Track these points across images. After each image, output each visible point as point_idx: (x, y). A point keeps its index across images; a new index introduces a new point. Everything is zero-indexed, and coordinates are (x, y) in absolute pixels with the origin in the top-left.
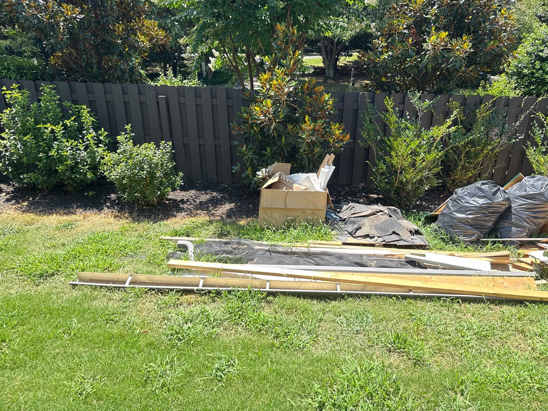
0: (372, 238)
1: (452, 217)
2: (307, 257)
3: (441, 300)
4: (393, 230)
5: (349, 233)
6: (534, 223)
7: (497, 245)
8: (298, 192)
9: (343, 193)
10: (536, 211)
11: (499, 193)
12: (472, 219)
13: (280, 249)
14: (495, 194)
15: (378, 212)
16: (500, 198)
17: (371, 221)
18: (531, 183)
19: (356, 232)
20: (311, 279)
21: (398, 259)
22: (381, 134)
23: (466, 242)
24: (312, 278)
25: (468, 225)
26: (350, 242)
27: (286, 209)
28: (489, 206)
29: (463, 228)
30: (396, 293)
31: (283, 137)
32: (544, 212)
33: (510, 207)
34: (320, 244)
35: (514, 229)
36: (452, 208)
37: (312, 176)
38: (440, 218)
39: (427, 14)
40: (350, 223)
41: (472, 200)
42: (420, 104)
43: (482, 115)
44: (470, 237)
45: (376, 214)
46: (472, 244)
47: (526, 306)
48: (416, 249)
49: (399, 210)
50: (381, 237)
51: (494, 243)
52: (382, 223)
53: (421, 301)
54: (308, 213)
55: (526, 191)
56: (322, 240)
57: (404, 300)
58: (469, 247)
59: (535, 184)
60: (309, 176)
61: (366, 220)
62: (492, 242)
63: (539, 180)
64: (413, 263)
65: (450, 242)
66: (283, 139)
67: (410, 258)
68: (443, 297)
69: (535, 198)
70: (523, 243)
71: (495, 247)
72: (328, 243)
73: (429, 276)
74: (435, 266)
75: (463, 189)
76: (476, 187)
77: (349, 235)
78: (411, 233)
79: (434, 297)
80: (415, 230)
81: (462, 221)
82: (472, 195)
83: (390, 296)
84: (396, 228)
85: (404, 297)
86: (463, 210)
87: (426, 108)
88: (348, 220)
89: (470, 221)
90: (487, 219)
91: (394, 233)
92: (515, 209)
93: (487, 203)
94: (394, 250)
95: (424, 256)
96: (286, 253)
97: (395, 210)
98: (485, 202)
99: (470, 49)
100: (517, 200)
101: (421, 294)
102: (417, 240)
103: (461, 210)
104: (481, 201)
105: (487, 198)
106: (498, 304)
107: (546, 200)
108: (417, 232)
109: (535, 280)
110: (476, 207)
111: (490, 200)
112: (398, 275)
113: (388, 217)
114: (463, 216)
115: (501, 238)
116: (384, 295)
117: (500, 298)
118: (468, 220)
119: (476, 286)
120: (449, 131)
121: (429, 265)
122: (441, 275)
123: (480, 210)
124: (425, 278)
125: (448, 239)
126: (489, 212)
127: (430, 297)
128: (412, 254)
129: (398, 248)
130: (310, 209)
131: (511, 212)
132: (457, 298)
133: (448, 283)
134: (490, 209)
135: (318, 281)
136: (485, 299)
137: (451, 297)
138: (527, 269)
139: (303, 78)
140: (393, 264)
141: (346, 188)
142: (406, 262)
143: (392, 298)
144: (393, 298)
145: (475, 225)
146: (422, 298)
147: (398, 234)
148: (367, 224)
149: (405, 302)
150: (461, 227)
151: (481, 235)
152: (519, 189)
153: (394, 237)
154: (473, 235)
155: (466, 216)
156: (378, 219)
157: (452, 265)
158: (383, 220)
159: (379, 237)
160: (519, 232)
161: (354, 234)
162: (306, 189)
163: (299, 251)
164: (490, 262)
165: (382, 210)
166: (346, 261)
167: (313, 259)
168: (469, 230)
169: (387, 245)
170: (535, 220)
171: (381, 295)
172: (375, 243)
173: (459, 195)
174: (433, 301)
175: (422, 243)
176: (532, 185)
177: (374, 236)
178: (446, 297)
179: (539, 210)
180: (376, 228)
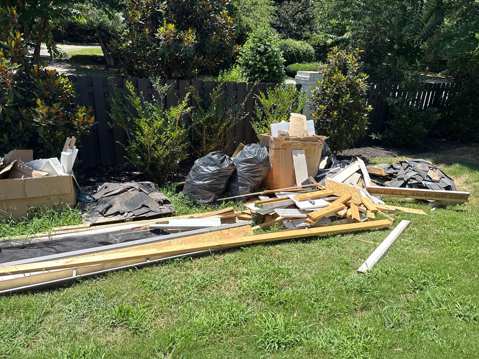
0: (122, 214)
1: (193, 185)
2: (48, 246)
3: (175, 261)
4: (142, 204)
5: (101, 213)
6: (254, 182)
7: (229, 202)
8: (38, 178)
9: (106, 174)
10: (254, 172)
11: (226, 160)
12: (208, 184)
13: (16, 244)
14: (222, 161)
15: (129, 189)
16: (226, 164)
17: (121, 198)
18: (248, 150)
19: (106, 211)
20: (42, 271)
21: (144, 231)
22: (131, 116)
23: (205, 204)
24: (44, 270)
25: (205, 190)
26: (100, 222)
27: (26, 199)
28: (219, 172)
29: (202, 193)
30: (132, 265)
31: (20, 122)
32: (259, 171)
33: (236, 171)
34: (65, 230)
35: (240, 187)
36: (192, 177)
37: (53, 161)
38: (185, 186)
39: (158, 9)
40: (102, 203)
41: (206, 168)
42: (161, 88)
43: (215, 97)
44: (208, 200)
45: (127, 191)
46: (210, 205)
47: (242, 250)
48: (163, 217)
49: (153, 184)
50: (131, 212)
51: (227, 201)
52: (132, 198)
53: (157, 266)
54: (53, 199)
55: (245, 157)
56: (69, 225)
57: (141, 270)
58: (208, 208)
59: (251, 151)
60: (48, 162)
61: (117, 198)
62: (225, 200)
63: (253, 148)
64: (157, 231)
65: (194, 206)
66: (21, 124)
67: (153, 227)
68: (176, 258)
69: (252, 162)
70: (248, 198)
71: (228, 205)
72: (76, 226)
73: (168, 241)
74: (175, 230)
75: (200, 160)
76: (208, 157)
77: (100, 215)
78: (160, 204)
79: (168, 260)
80: (163, 200)
81: (200, 187)
82: (206, 165)
83: (127, 269)
84: (145, 201)
85: (140, 267)
86: (201, 177)
87: (166, 92)
88: (100, 200)
89: (206, 186)
90: (219, 182)
91: (143, 206)
92: (240, 172)
93: (217, 170)
94: (142, 222)
95: (168, 223)
96: (23, 247)
97: (149, 185)
98: (216, 169)
99: (195, 41)
100: (240, 165)
101: (156, 260)
102: (165, 209)
103: (199, 177)
104: (213, 169)
105: (217, 166)
106: (222, 253)
107: (259, 162)
108: (166, 202)
109: (252, 226)
110: (209, 174)
111: (219, 167)
112: (140, 246)
113: (137, 192)
114: (201, 182)
115: (232, 196)
116: (120, 269)
117: (223, 248)
118: (205, 186)
119: (207, 241)
120: (186, 111)
121: (171, 230)
122: (179, 237)
123: (212, 176)
124: (165, 244)
125: (192, 204)
126: (219, 177)
127: (165, 261)
128: (157, 223)
129: (147, 220)
130: (54, 196)
131: (237, 175)
132: (188, 256)
133: (185, 244)
134: (220, 174)
135: (51, 271)
136: (210, 252)
137: (183, 256)
138: (248, 218)
139: (84, 66)
140: (138, 237)
141: (111, 168)
142: (151, 231)
143: (128, 271)
144: (130, 270)
145: (210, 188)
146: (157, 264)
147: (147, 207)
148: (118, 202)
149: (142, 271)
150: (201, 192)
151: (217, 196)
152: (241, 155)
153: (144, 210)
154: (210, 197)
155: (202, 182)
156: (129, 195)
157: (189, 227)
158: (133, 196)
159: (129, 212)
160: (244, 190)
161: (105, 213)
162: (48, 175)
163: (38, 241)
164: (220, 218)
165: (132, 186)
166: (90, 243)
167: (54, 248)
168: (207, 193)
169: (137, 219)
170: (254, 179)
171: (117, 271)
172: (125, 218)
173: (197, 165)
174: (168, 263)
175: (169, 211)
176: (249, 151)
177: (124, 212)
178: (179, 258)
179: (256, 170)
180: (127, 204)
